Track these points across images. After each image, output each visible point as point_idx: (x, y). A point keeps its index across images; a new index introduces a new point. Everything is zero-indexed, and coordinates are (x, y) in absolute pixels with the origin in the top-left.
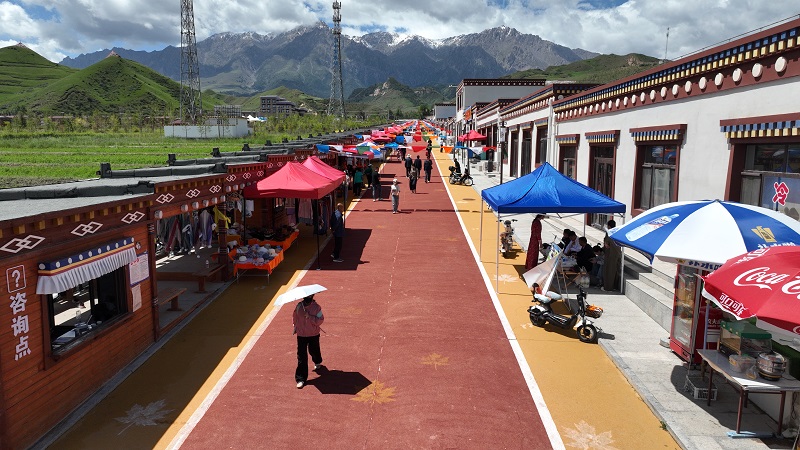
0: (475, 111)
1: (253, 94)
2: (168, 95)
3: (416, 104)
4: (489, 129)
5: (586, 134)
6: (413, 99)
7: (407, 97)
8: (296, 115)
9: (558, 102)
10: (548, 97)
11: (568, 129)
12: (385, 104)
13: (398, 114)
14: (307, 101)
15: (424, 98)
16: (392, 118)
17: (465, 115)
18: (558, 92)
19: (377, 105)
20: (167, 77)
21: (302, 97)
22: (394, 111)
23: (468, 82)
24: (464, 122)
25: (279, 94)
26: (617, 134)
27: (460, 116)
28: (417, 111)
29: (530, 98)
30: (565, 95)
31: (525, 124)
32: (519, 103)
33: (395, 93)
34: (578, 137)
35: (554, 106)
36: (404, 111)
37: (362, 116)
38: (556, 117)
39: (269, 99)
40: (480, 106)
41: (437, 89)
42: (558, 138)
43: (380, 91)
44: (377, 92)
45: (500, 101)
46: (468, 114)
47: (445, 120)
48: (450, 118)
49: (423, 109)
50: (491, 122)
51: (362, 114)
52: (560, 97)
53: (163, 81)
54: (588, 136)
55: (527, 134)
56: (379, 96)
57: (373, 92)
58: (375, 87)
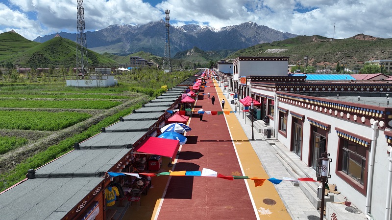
0: (249, 80)
1: (128, 54)
3: (207, 60)
6: (206, 57)
7: (203, 56)
10: (273, 88)
12: (192, 59)
13: (198, 65)
14: (154, 58)
19: (189, 60)
21: (151, 56)
23: (242, 58)
25: (140, 54)
27: (236, 77)
28: (208, 63)
31: (263, 95)
33: (197, 54)
34: (288, 111)
36: (202, 63)
38: (278, 99)
39: (134, 58)
42: (279, 108)
43: (190, 53)
49: (211, 63)
56: (189, 56)
57: (186, 54)
58: (188, 51)
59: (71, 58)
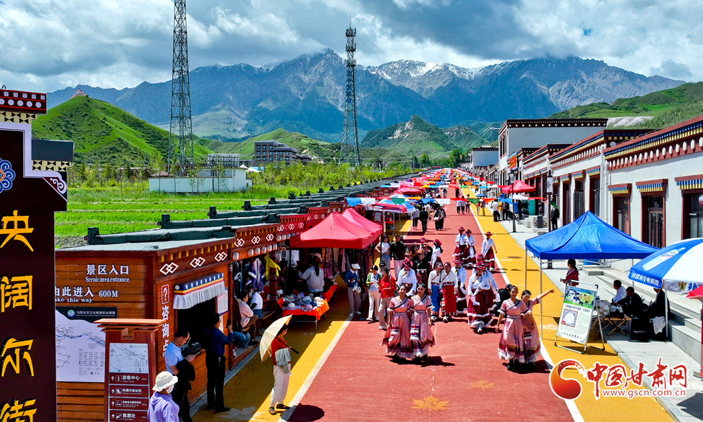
0: (521, 157)
1: (244, 139)
2: (143, 142)
3: (447, 148)
4: (538, 178)
5: (637, 183)
6: (444, 143)
7: (436, 140)
8: (299, 165)
9: (610, 149)
10: (600, 144)
11: (620, 178)
12: (408, 149)
13: (424, 161)
14: (311, 146)
15: (458, 140)
16: (417, 166)
17: (510, 162)
18: (610, 138)
19: (399, 149)
20: (141, 119)
21: (305, 141)
22: (420, 157)
23: (513, 123)
24: (508, 171)
25: (276, 137)
26: (665, 183)
27: (503, 164)
28: (448, 157)
29: (581, 145)
30: (618, 142)
31: (577, 173)
32: (570, 150)
33: (421, 135)
34: (629, 187)
35: (605, 154)
36: (433, 157)
37: (379, 163)
38: (608, 166)
39: (264, 145)
40: (527, 151)
41: (475, 129)
42: (611, 188)
43: (403, 132)
44: (398, 133)
45: (550, 146)
46: (514, 162)
47: (485, 167)
48: (491, 166)
49: (457, 154)
50: (540, 171)
51: (380, 162)
52: (613, 144)
53: (137, 125)
54: (640, 185)
55: (579, 185)
56: (400, 139)
57: (392, 135)
58: (395, 129)
59: (111, 146)
